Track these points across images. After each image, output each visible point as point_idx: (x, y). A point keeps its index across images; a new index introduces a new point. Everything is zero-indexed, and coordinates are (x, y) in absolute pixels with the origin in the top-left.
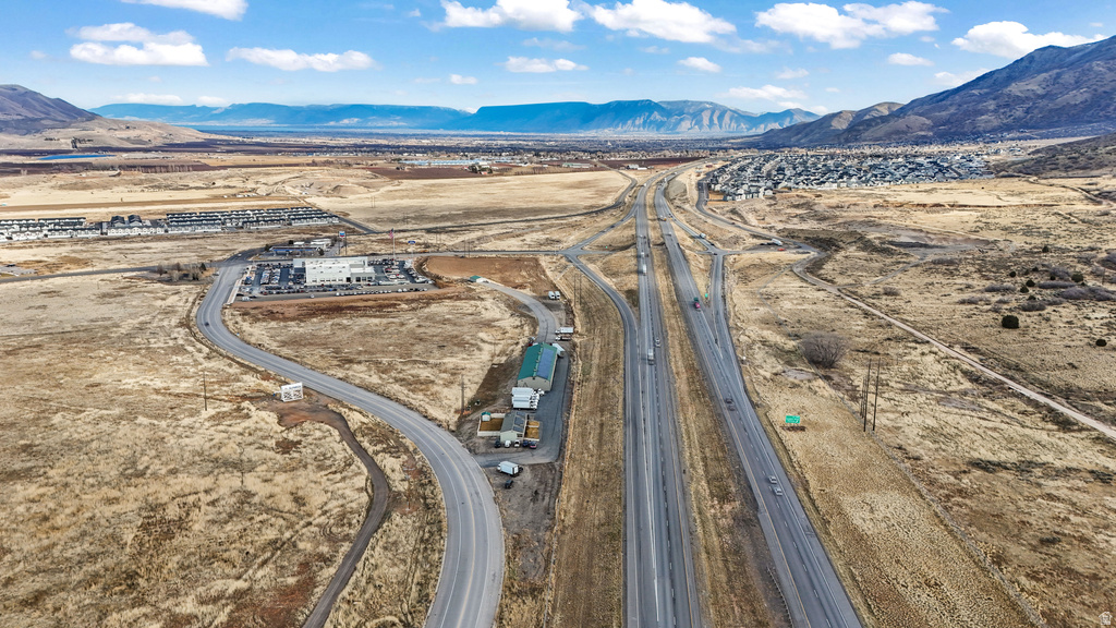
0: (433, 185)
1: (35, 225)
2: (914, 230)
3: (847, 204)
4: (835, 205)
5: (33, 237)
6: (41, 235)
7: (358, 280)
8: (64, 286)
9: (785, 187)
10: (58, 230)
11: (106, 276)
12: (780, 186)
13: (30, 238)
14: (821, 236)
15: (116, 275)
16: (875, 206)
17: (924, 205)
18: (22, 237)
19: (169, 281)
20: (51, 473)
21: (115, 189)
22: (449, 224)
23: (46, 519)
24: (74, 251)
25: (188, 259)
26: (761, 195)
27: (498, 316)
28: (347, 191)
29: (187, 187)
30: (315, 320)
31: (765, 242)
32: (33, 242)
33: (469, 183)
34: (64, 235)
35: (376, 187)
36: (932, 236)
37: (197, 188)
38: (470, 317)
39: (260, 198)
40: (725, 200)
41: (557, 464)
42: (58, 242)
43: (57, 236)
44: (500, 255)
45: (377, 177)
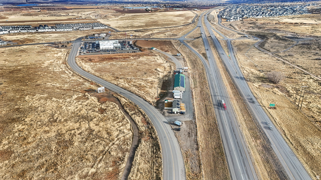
0: (135, 15)
1: (16, 28)
2: (292, 32)
3: (267, 23)
4: (263, 23)
5: (16, 31)
6: (18, 31)
7: (116, 48)
8: (26, 49)
9: (246, 17)
10: (23, 30)
11: (39, 45)
12: (244, 17)
13: (15, 32)
14: (261, 34)
15: (42, 45)
16: (276, 24)
17: (292, 23)
18: (13, 32)
19: (58, 47)
20: (26, 120)
21: (40, 16)
22: (141, 29)
23: (25, 139)
24: (29, 37)
25: (63, 39)
26: (238, 19)
27: (162, 62)
28: (109, 17)
29: (61, 16)
30: (105, 62)
31: (243, 36)
32: (16, 33)
33: (146, 15)
34: (25, 31)
35: (118, 16)
36: (299, 35)
37: (64, 16)
38: (153, 62)
39: (83, 19)
40: (227, 21)
41: (193, 121)
42: (24, 34)
43: (23, 31)
44: (159, 40)
45: (117, 13)
